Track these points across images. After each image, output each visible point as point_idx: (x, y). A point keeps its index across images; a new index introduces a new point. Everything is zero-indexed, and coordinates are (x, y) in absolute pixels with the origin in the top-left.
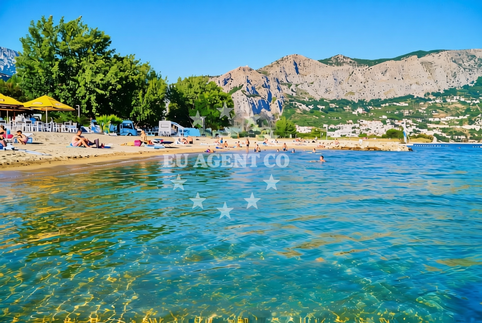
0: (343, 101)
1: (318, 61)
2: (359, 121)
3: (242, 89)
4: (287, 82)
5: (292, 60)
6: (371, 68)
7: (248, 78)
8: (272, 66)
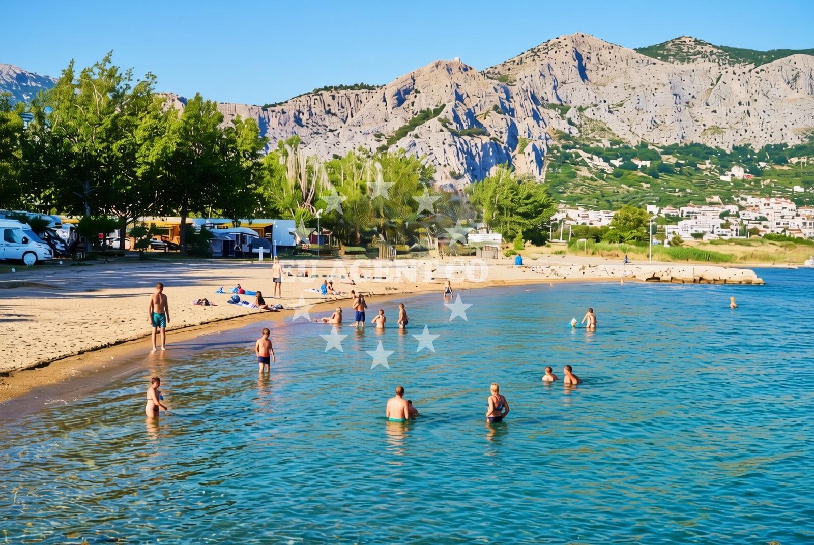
0: (697, 149)
1: (635, 49)
2: (736, 199)
3: (442, 115)
4: (559, 103)
5: (570, 49)
6: (762, 70)
7: (458, 90)
8: (522, 62)
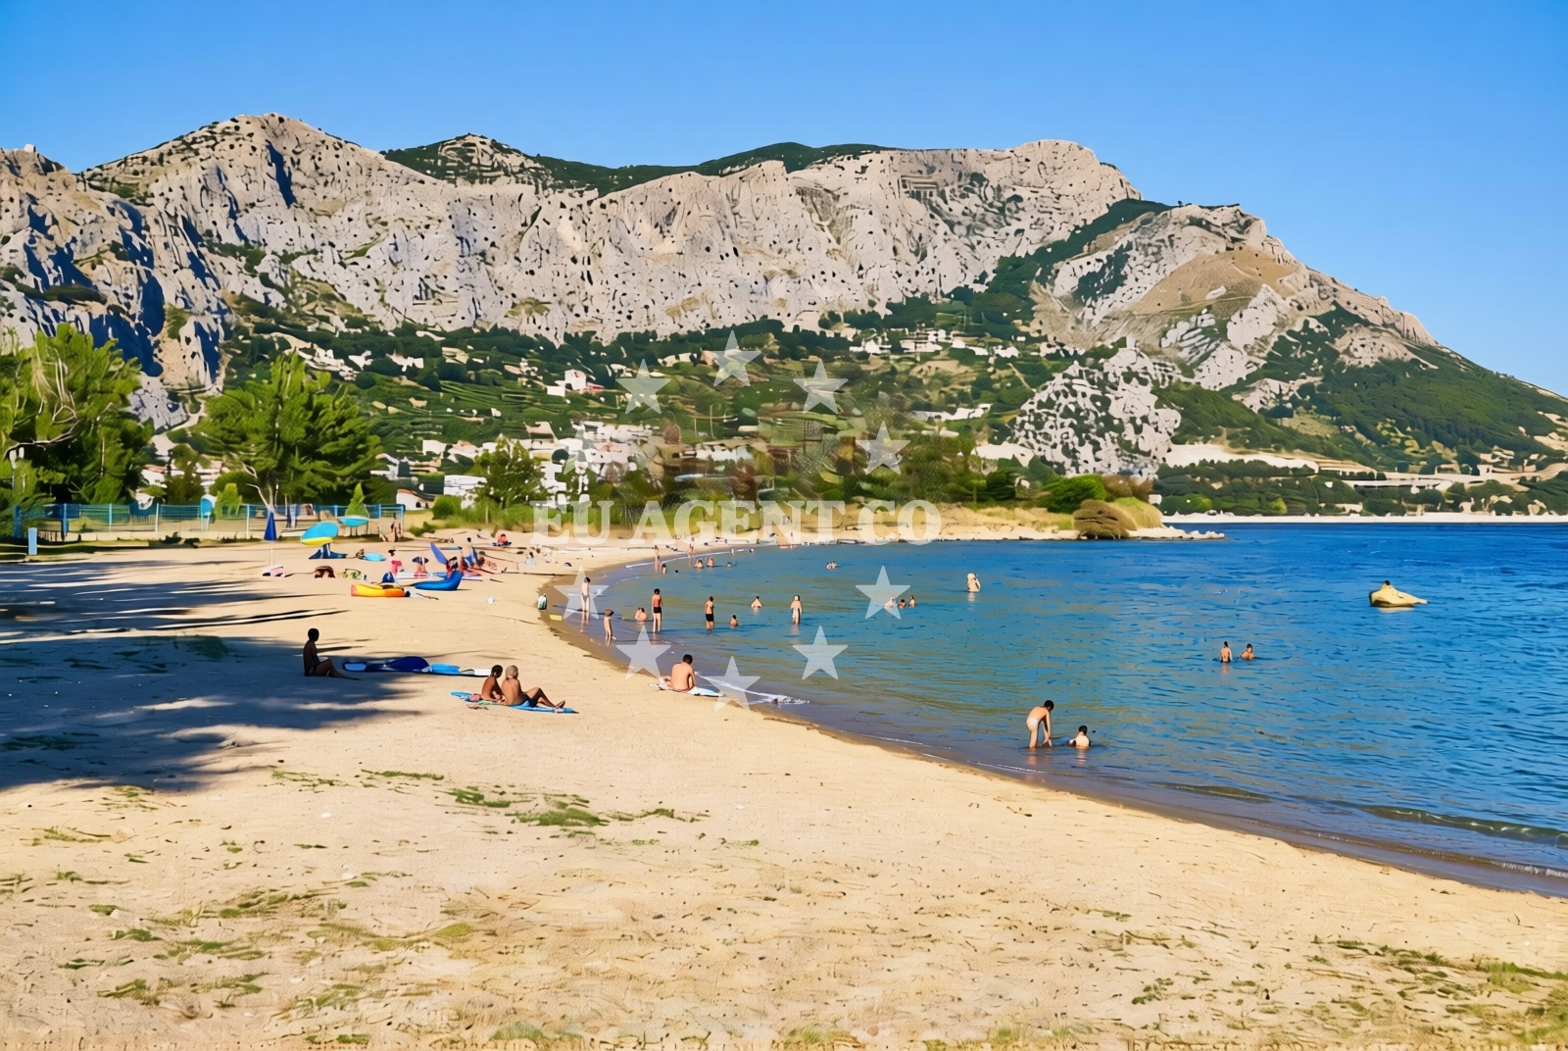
0: (503, 339)
1: (383, 153)
2: (579, 428)
4: (242, 242)
5: (259, 141)
6: (611, 201)
7: (33, 207)
8: (161, 160)
